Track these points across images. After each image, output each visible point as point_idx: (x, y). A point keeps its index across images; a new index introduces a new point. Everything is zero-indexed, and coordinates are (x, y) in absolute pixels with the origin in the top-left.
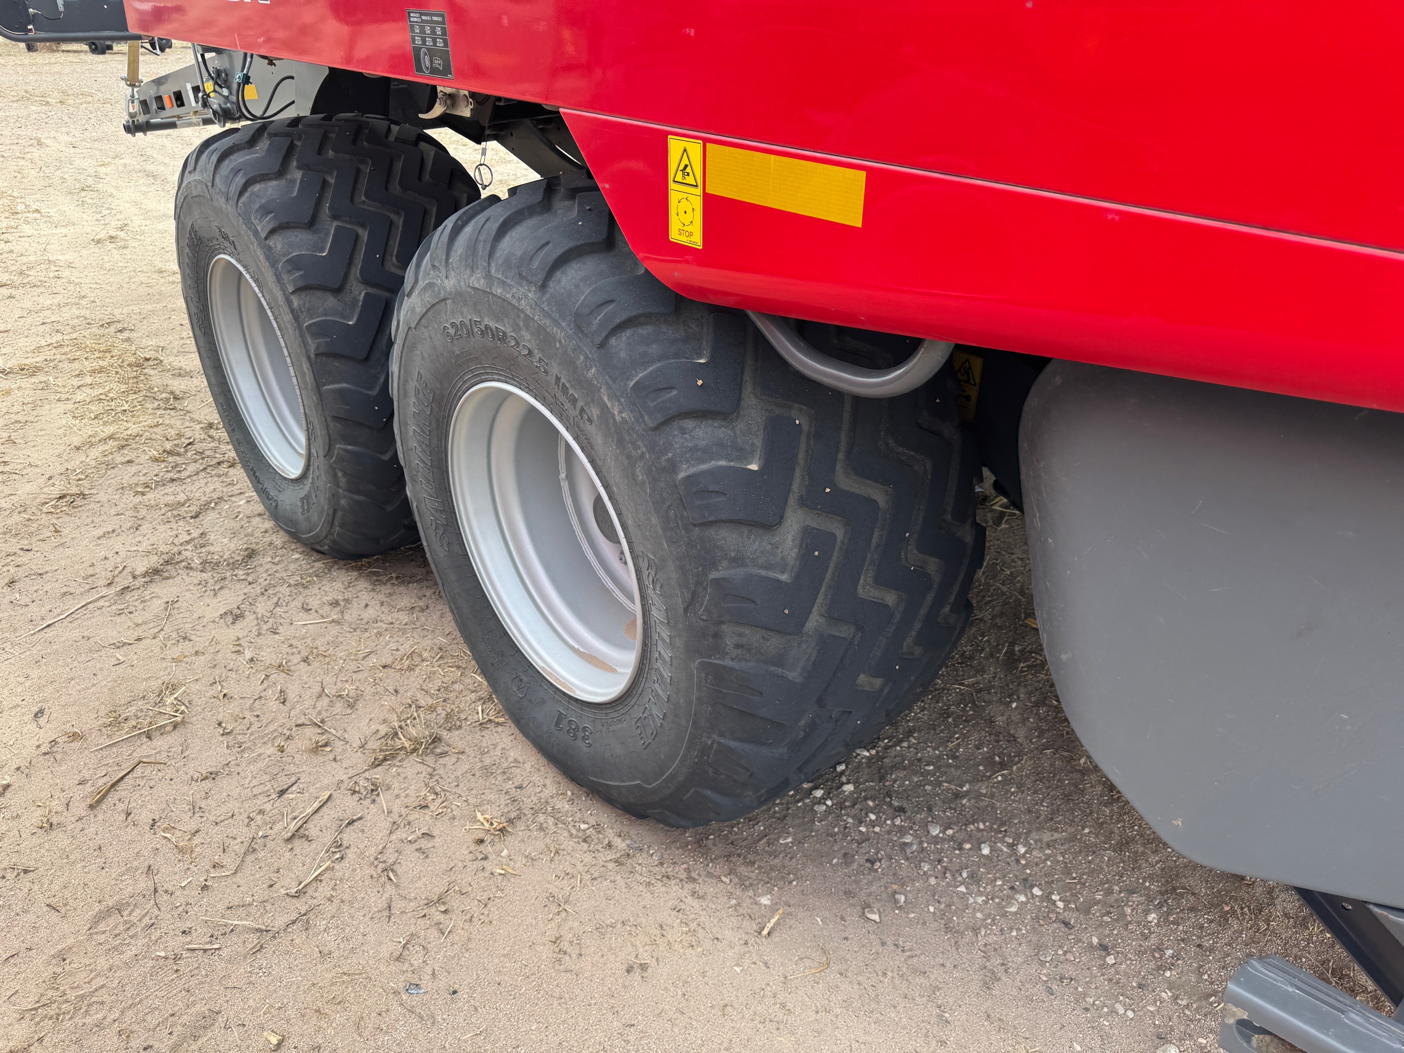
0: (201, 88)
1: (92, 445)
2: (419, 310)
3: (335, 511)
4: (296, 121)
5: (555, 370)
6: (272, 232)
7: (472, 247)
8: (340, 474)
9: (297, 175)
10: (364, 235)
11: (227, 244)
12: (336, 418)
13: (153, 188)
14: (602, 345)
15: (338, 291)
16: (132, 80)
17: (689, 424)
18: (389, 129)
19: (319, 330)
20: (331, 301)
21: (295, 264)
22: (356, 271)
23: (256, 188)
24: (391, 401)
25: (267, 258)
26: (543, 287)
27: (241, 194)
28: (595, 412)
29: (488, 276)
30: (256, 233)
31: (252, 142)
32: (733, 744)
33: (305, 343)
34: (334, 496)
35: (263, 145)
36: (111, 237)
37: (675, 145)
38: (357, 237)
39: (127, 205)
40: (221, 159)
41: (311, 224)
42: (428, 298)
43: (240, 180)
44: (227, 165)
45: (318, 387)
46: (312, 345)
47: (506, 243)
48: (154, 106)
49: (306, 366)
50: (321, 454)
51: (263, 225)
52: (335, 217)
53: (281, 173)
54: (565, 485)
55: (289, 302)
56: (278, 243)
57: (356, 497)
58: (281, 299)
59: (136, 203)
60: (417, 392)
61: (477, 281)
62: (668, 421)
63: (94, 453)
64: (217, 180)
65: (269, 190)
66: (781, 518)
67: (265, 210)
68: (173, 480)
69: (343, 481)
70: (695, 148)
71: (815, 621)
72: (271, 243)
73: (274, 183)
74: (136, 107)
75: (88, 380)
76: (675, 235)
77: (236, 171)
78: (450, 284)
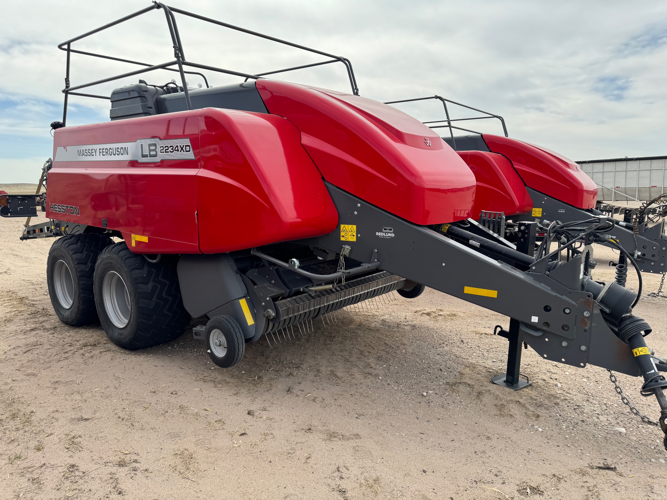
0: (50, 228)
1: (11, 312)
2: (100, 262)
3: (78, 311)
4: (80, 234)
5: (118, 266)
6: (73, 254)
7: (108, 251)
8: (81, 301)
9: (79, 244)
10: (92, 254)
11: (62, 257)
12: (82, 289)
13: (17, 259)
14: (124, 261)
15: (85, 264)
16: (27, 225)
17: (135, 270)
18: (100, 236)
19: (80, 271)
20: (84, 266)
21: (77, 259)
22: (89, 261)
23: (71, 246)
24: (94, 270)
25: (71, 259)
26: (117, 254)
27: (67, 247)
28: (123, 271)
29: (110, 254)
30: (70, 254)
31: (71, 238)
32: (142, 320)
33: (77, 274)
34: (79, 307)
35: (73, 239)
36: (5, 272)
37: (132, 235)
38: (90, 255)
39: (8, 264)
40: (63, 241)
41: (81, 252)
42: (101, 259)
43: (67, 245)
44: (65, 242)
45: (79, 282)
46: (78, 274)
47: (113, 250)
48: (32, 232)
49: (76, 279)
50: (77, 298)
51: (72, 252)
52: (86, 251)
53: (76, 243)
54: (126, 295)
55: (75, 266)
56: (74, 256)
57: (83, 306)
58: (73, 266)
59: (11, 263)
60: (98, 277)
61: (109, 255)
62: (133, 270)
63: (12, 313)
64: (62, 245)
65: (74, 246)
66: (148, 283)
67: (72, 250)
68: (34, 318)
69: (81, 303)
70: (134, 235)
71: (154, 299)
72: (73, 256)
73: (75, 245)
74: (26, 232)
75: (7, 301)
76: (133, 245)
77: (67, 243)
78: (105, 257)
